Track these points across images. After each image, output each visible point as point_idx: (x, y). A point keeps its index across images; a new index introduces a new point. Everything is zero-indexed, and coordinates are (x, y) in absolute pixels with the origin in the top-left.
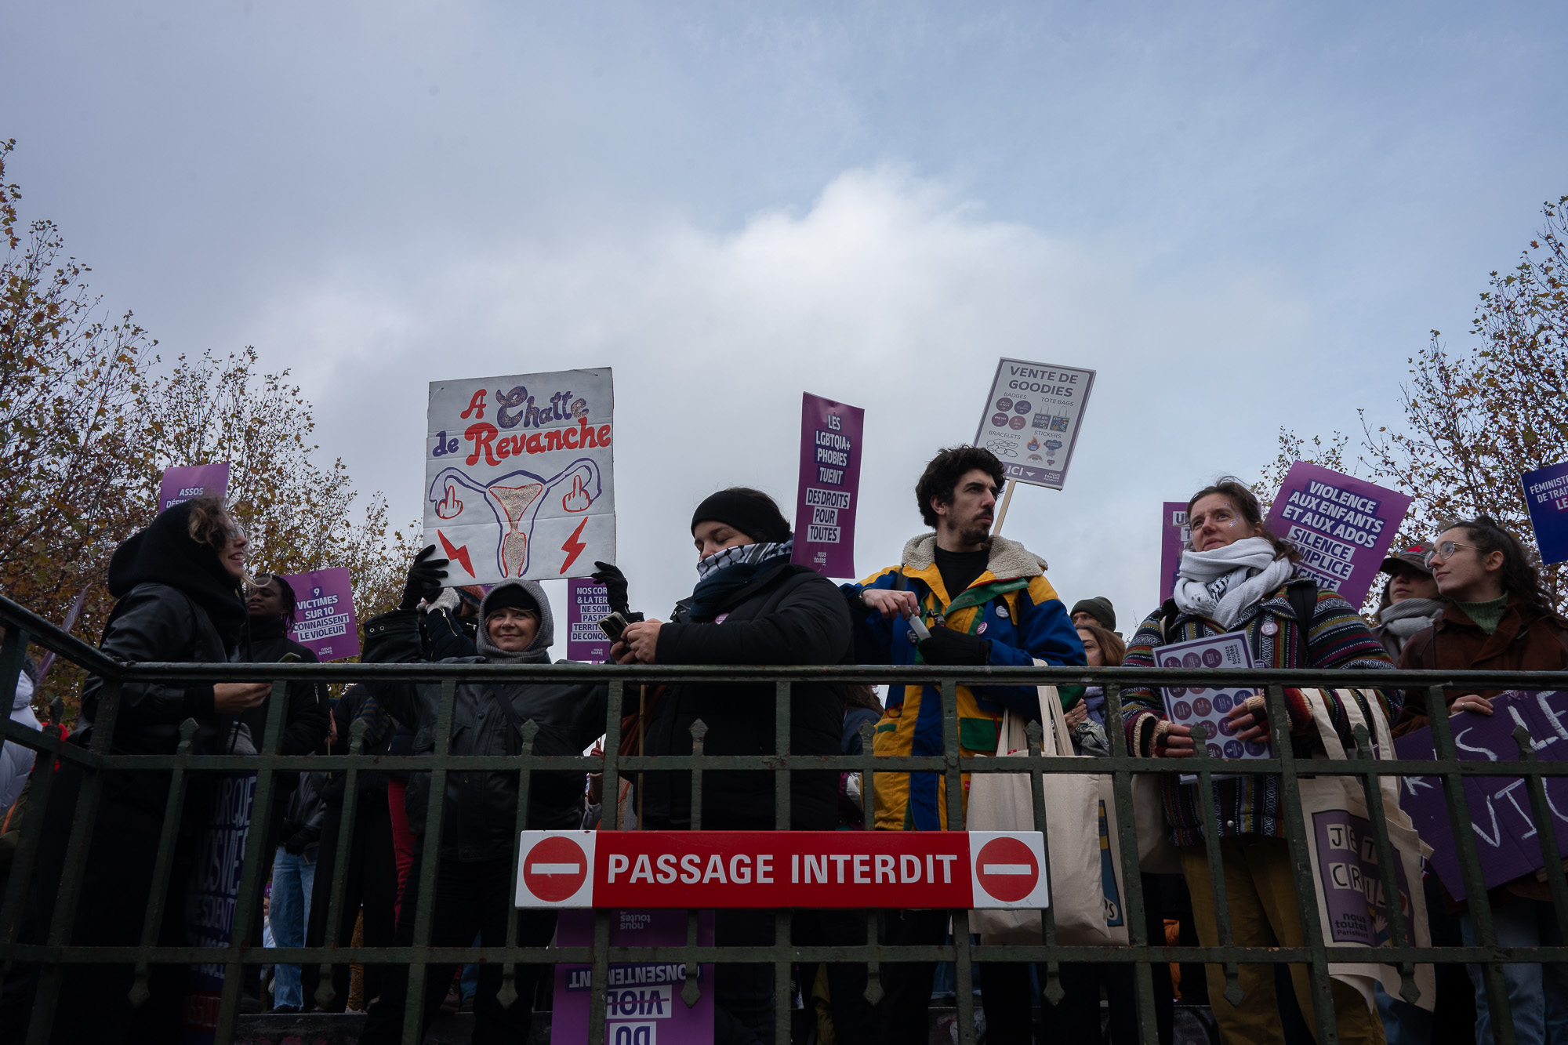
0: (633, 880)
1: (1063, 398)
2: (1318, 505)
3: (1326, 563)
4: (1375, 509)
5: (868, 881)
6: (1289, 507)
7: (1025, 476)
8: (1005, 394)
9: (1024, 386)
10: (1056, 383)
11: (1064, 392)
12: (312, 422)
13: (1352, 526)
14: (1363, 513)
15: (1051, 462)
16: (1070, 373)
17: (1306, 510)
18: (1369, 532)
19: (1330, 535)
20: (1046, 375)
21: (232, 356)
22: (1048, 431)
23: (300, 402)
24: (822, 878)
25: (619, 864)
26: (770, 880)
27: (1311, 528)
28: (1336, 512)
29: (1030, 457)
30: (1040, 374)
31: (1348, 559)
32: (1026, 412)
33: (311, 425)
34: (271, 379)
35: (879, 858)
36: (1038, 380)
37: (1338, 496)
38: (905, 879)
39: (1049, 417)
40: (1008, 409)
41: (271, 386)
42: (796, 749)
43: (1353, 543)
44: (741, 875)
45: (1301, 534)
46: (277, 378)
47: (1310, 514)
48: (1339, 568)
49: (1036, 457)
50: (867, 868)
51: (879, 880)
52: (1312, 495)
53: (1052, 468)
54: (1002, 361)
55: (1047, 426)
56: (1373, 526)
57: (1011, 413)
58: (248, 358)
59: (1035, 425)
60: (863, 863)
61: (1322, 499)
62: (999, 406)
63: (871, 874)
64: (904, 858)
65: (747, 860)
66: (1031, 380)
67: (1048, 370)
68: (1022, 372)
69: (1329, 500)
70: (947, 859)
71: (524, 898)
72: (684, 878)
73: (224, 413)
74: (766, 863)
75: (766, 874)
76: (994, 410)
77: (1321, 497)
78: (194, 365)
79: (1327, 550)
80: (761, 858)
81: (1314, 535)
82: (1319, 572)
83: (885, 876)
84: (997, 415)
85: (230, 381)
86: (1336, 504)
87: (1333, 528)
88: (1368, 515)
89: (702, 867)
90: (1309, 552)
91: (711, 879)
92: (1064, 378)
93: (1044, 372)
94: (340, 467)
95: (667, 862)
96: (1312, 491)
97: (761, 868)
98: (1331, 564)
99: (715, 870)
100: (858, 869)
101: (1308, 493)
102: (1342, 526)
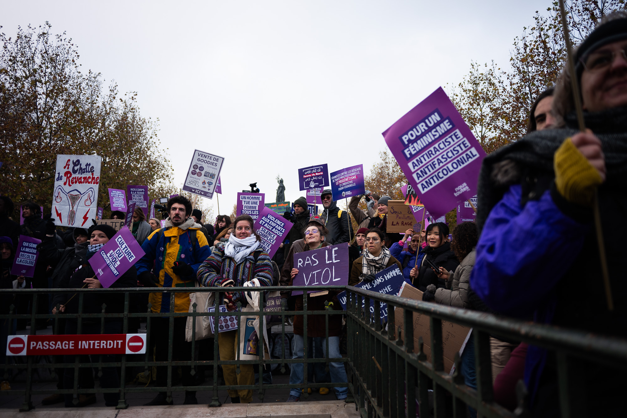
0: (37, 348)
1: (214, 167)
2: (269, 222)
3: (268, 239)
4: (284, 226)
5: (99, 347)
6: (261, 221)
7: (201, 194)
8: (196, 163)
9: (202, 161)
10: (212, 161)
11: (214, 165)
12: (78, 54)
13: (277, 229)
14: (281, 226)
15: (209, 189)
16: (217, 158)
17: (266, 223)
18: (281, 232)
19: (271, 231)
20: (209, 157)
21: (40, 27)
22: (209, 178)
23: (73, 45)
24: (87, 347)
25: (33, 344)
26: (73, 348)
27: (266, 228)
28: (274, 225)
29: (203, 187)
30: (207, 157)
31: (275, 238)
32: (202, 171)
33: (78, 56)
34: (59, 36)
35: (102, 342)
36: (206, 159)
37: (275, 220)
38: (108, 347)
39: (209, 173)
40: (197, 169)
41: (59, 39)
42: (84, 312)
43: (276, 234)
44: (65, 347)
45: (263, 229)
46: (61, 36)
47: (267, 224)
48: (272, 241)
49: (204, 187)
50: (99, 344)
51: (102, 347)
52: (268, 218)
53: (209, 191)
54: (196, 150)
55: (208, 176)
56: (282, 230)
57: (198, 171)
58: (47, 27)
59: (205, 176)
60: (98, 343)
61: (271, 220)
62: (194, 168)
63: (100, 346)
64: (108, 342)
65: (67, 343)
66: (204, 159)
67: (210, 156)
68: (202, 155)
69: (272, 221)
70: (120, 342)
71: (9, 353)
72: (51, 348)
73: (41, 51)
74: (72, 343)
75: (72, 346)
76: (192, 169)
77: (270, 219)
78: (26, 31)
79: (269, 235)
80: (71, 342)
81: (267, 230)
82: (266, 241)
83: (103, 346)
84: (193, 171)
85: (41, 37)
86: (274, 222)
87: (272, 229)
88: (282, 227)
89: (55, 345)
90: (265, 235)
91: (58, 348)
92: (215, 159)
93: (209, 156)
94: (91, 73)
95: (46, 343)
96: (268, 217)
97: (71, 345)
98: (270, 239)
99: (59, 345)
100: (96, 344)
101: (267, 218)
102: (274, 229)
